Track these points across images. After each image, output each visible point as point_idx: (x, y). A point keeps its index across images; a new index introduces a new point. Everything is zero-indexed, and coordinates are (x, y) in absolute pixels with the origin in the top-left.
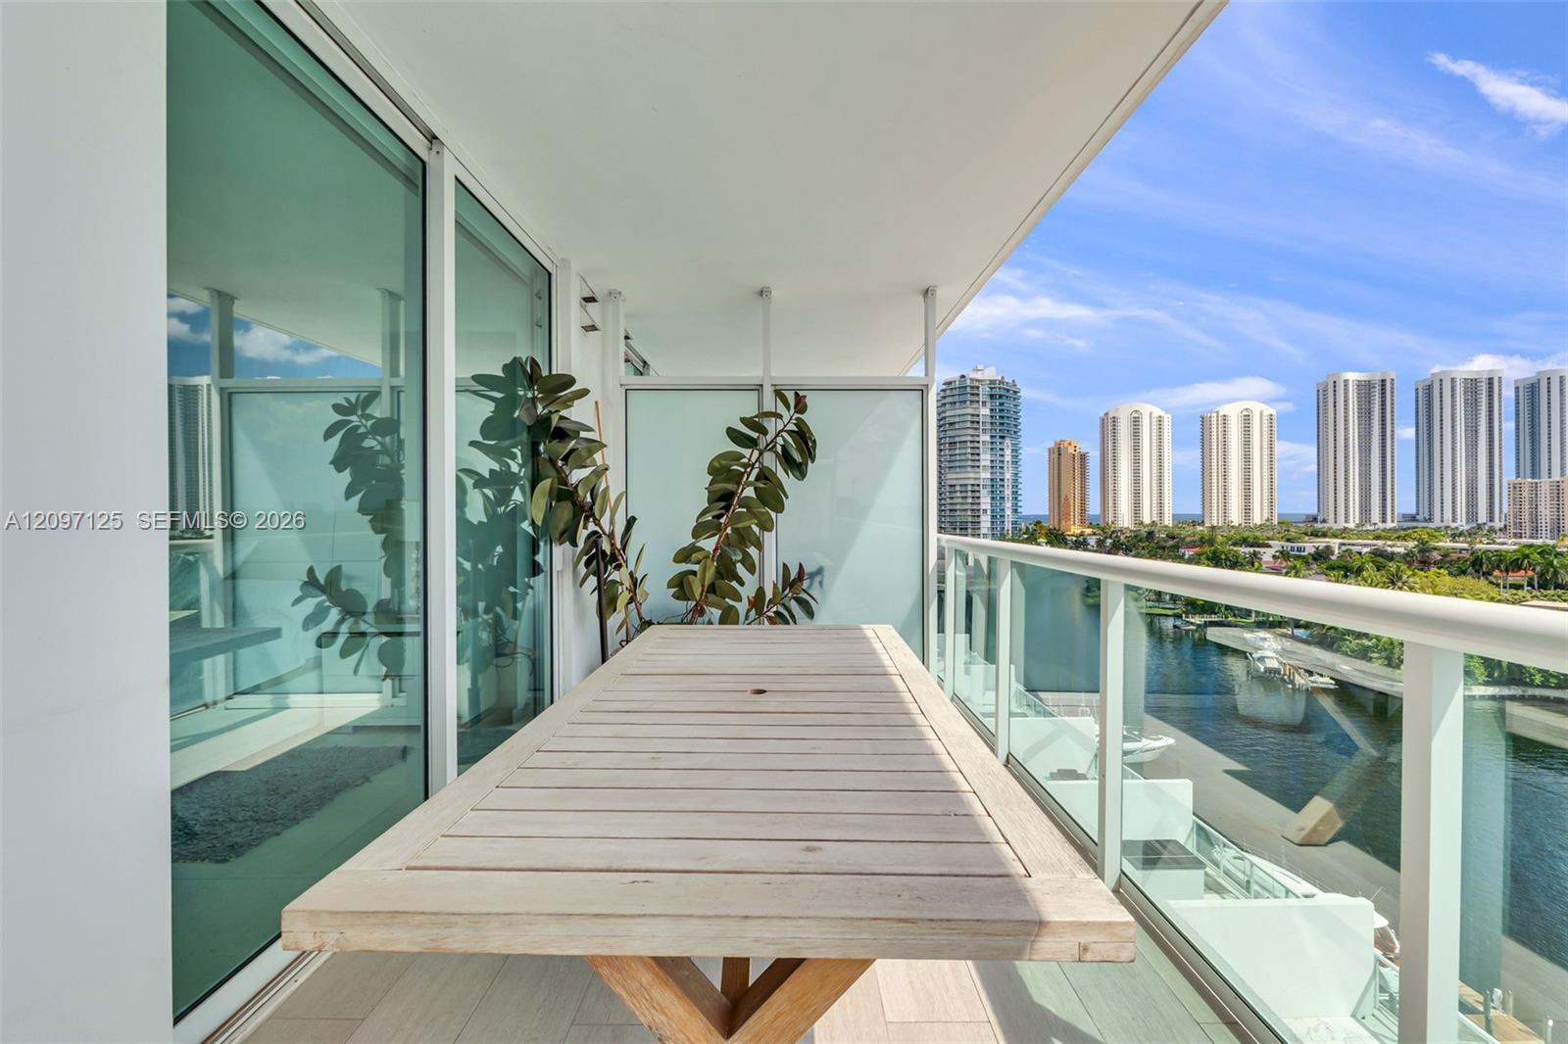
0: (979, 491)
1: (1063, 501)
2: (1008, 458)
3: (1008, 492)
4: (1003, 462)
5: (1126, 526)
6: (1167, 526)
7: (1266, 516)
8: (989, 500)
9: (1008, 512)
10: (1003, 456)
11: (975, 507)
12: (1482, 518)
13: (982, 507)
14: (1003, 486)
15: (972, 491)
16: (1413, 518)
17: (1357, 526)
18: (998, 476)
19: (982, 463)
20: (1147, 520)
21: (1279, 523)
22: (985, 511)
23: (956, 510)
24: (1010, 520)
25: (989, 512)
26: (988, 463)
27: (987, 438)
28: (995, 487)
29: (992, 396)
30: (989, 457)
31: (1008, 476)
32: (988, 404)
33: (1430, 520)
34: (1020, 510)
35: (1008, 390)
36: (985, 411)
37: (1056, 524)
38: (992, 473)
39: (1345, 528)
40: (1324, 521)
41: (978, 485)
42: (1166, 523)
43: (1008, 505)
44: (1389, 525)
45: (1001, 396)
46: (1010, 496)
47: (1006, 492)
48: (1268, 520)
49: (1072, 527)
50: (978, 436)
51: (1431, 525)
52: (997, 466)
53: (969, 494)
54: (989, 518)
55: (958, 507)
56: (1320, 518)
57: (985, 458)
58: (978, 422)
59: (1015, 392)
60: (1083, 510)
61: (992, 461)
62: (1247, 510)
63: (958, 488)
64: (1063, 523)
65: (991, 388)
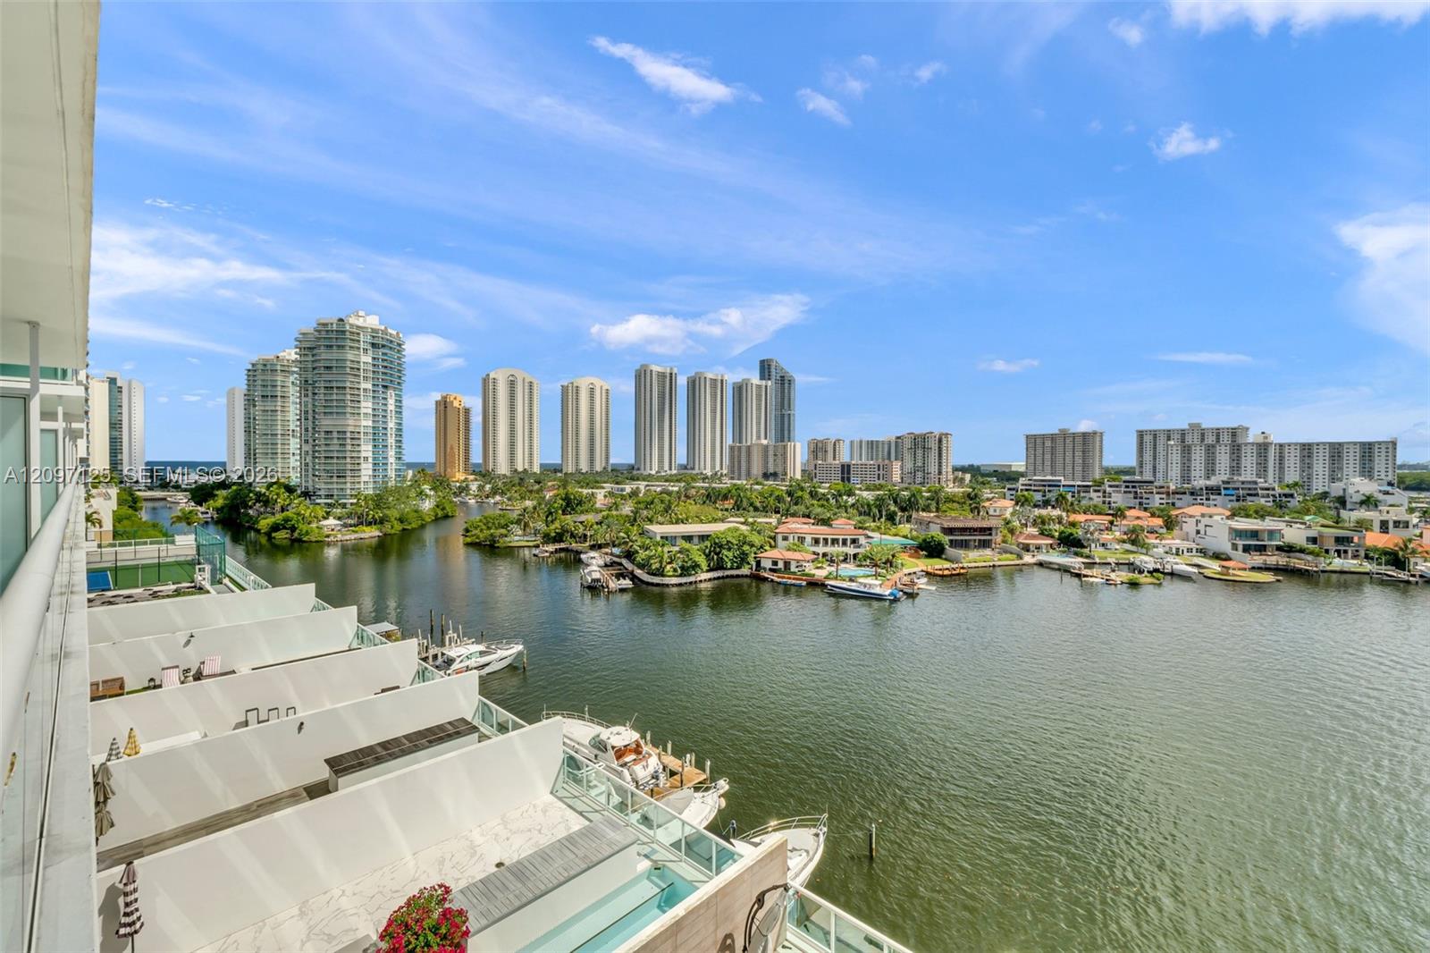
0: (359, 439)
1: (448, 450)
2: (391, 406)
3: (391, 441)
4: (386, 411)
5: (503, 473)
6: (535, 473)
7: (603, 465)
8: (370, 448)
9: (392, 460)
10: (386, 405)
11: (355, 455)
12: (718, 468)
13: (363, 454)
14: (386, 434)
15: (352, 439)
16: (685, 468)
17: (657, 472)
18: (381, 425)
19: (363, 411)
20: (520, 469)
21: (612, 470)
22: (366, 459)
23: (332, 458)
24: (394, 467)
25: (370, 460)
26: (370, 411)
27: (369, 386)
28: (378, 436)
29: (373, 345)
30: (370, 405)
31: (391, 425)
32: (370, 352)
33: (693, 469)
34: (404, 458)
35: (391, 342)
36: (366, 359)
37: (442, 471)
38: (373, 421)
39: (650, 474)
40: (638, 469)
41: (359, 433)
42: (535, 471)
43: (391, 453)
44: (674, 472)
45: (383, 346)
46: (394, 444)
47: (389, 441)
48: (604, 468)
49: (457, 474)
50: (359, 383)
51: (694, 472)
52: (379, 415)
53: (349, 441)
54: (371, 466)
55: (335, 455)
56: (636, 467)
57: (367, 406)
58: (359, 369)
59: (400, 345)
60: (467, 458)
61: (374, 409)
62: (592, 461)
63: (335, 435)
64: (449, 470)
65: (373, 337)
